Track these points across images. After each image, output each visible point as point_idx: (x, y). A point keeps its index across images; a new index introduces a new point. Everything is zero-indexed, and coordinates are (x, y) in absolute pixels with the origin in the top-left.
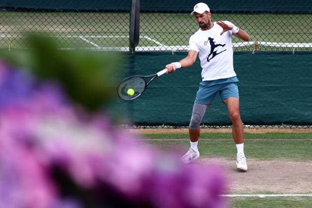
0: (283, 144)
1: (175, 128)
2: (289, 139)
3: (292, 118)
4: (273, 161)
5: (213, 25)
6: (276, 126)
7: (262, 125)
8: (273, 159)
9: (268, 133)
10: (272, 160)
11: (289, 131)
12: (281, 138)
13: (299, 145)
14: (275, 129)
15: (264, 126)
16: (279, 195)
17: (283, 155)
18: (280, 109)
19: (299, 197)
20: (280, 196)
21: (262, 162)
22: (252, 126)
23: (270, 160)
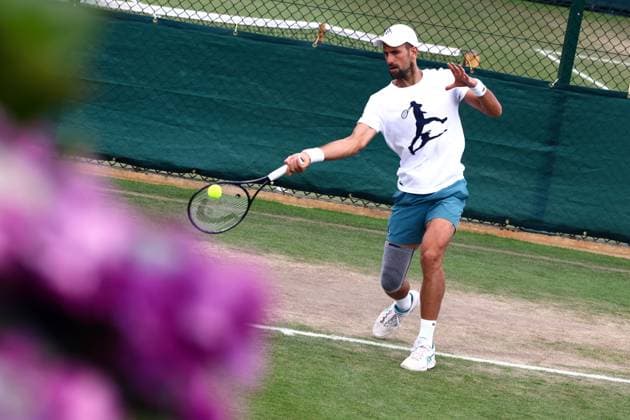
0: (344, 235)
1: (137, 170)
2: (360, 227)
3: (372, 187)
4: (321, 267)
5: (422, 75)
6: (337, 198)
7: (311, 191)
8: (321, 262)
9: (320, 209)
10: (318, 263)
11: (362, 212)
12: (343, 223)
13: (377, 242)
14: (334, 204)
15: (313, 194)
16: (322, 336)
17: (342, 257)
18: (348, 166)
19: (361, 344)
20: (324, 338)
21: (299, 265)
22: (289, 191)
23: (315, 263)
